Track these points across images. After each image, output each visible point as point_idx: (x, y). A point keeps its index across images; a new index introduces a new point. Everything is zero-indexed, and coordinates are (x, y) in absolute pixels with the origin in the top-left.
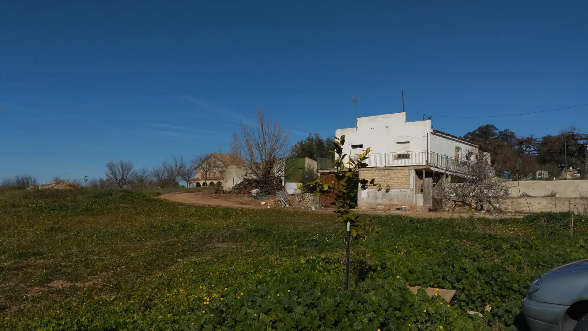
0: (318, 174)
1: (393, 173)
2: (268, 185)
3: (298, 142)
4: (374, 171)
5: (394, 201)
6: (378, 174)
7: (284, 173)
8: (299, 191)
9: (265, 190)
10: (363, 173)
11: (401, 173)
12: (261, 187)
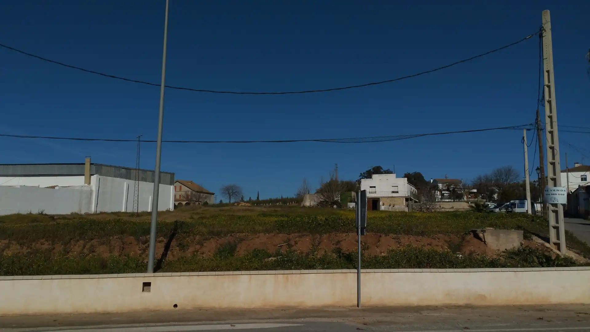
1: (396, 199)
4: (386, 198)
6: (390, 200)
10: (381, 199)
11: (399, 199)
12: (336, 205)
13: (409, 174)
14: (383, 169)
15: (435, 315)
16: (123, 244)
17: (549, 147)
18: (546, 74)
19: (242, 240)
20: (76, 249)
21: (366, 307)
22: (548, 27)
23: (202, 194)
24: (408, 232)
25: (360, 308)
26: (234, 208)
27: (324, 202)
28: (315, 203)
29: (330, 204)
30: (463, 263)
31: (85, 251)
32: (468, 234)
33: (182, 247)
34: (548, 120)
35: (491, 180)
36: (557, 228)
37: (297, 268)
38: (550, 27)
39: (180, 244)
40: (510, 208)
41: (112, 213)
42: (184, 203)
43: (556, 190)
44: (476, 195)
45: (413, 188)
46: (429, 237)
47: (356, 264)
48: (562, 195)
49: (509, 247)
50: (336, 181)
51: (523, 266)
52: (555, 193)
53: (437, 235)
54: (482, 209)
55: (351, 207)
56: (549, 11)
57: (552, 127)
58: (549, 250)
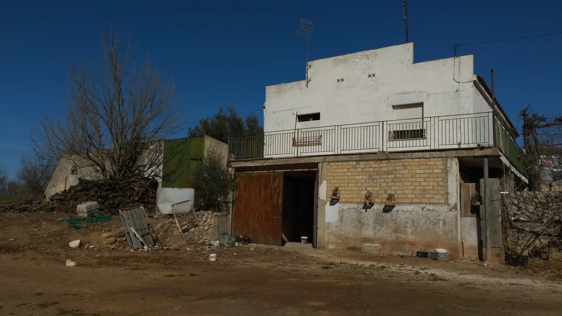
0: (230, 169)
1: (402, 168)
2: (120, 193)
3: (201, 122)
4: (354, 163)
5: (405, 232)
6: (364, 170)
7: (161, 167)
8: (187, 208)
9: (111, 204)
10: (329, 167)
11: (422, 167)
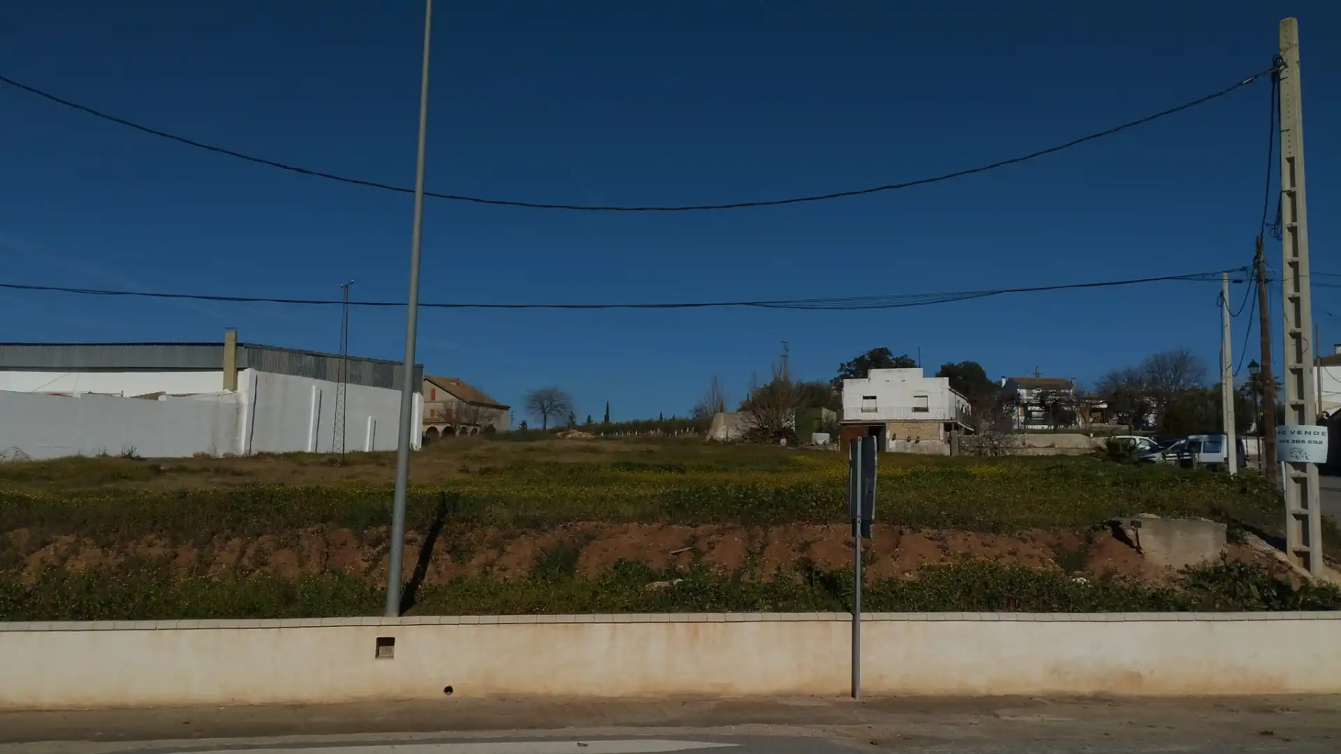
0: (838, 424)
4: (901, 424)
5: (925, 451)
6: (906, 426)
7: (794, 422)
10: (889, 425)
12: (787, 438)
13: (953, 365)
14: (891, 355)
15: (1029, 719)
16: (328, 545)
17: (1290, 334)
18: (1286, 167)
19: (589, 538)
20: (225, 557)
21: (871, 697)
22: (1292, 56)
23: (481, 409)
24: (962, 523)
25: (857, 700)
26: (558, 444)
27: (758, 430)
28: (739, 434)
29: (772, 435)
30: (1091, 600)
31: (245, 561)
32: (1101, 530)
33: (459, 553)
34: (1288, 272)
35: (1140, 382)
36: (1303, 519)
37: (716, 608)
38: (1298, 59)
39: (454, 547)
40: (1187, 454)
41: (285, 454)
42: (440, 428)
43: (1303, 433)
44: (1105, 416)
45: (963, 401)
46: (1010, 536)
47: (849, 598)
48: (1318, 444)
49: (1194, 560)
50: (786, 383)
51: (1226, 608)
52: (1300, 437)
53: (1031, 531)
54: (1122, 455)
55: (820, 442)
56: (1295, 21)
57: (1297, 289)
58: (1285, 568)
